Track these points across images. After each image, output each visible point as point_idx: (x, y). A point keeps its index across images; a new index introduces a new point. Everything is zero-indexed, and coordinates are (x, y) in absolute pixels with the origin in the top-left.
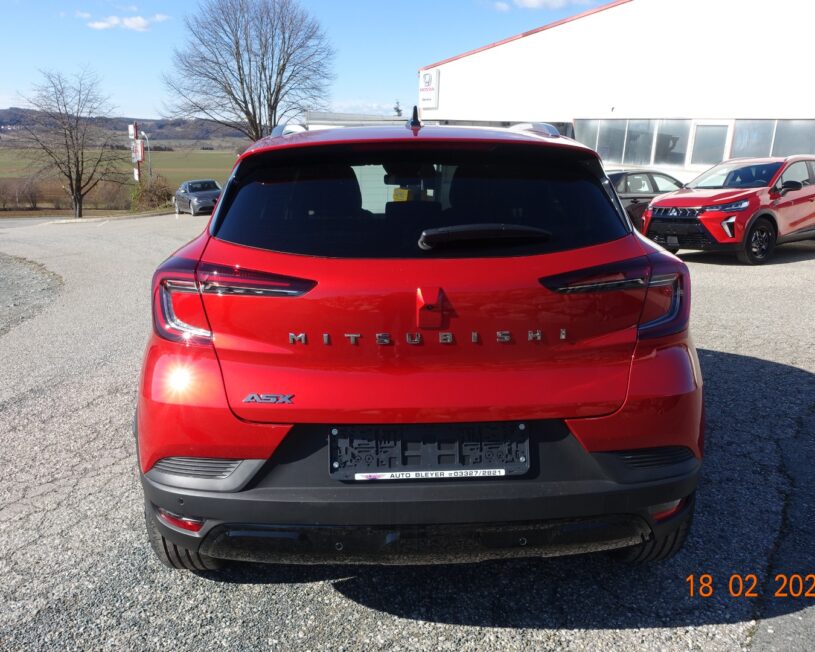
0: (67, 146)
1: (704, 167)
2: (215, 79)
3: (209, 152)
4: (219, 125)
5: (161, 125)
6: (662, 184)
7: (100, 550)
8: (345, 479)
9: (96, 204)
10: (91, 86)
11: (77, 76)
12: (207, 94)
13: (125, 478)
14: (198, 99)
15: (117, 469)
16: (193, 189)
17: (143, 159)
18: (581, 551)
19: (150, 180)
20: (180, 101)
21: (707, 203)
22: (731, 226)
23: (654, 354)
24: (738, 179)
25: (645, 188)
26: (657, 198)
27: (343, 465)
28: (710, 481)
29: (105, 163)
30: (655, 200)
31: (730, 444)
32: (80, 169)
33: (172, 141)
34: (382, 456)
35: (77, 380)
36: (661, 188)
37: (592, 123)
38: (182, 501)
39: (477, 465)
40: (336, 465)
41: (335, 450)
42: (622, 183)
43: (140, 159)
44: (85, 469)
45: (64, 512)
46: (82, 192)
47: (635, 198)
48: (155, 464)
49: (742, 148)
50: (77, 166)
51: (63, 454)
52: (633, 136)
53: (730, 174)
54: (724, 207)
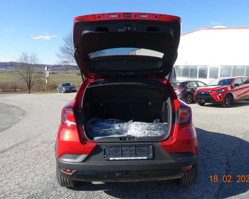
0: (27, 73)
1: (212, 79)
2: (71, 54)
3: (68, 74)
4: (71, 67)
5: (54, 66)
6: (200, 84)
7: (42, 183)
8: (107, 159)
9: (34, 89)
10: (35, 56)
11: (31, 53)
12: (68, 58)
13: (48, 165)
14: (66, 60)
15: (46, 163)
16: (63, 85)
17: (49, 77)
18: (168, 179)
19: (51, 83)
20: (61, 60)
21: (212, 90)
22: (220, 96)
23: (184, 128)
24: (222, 83)
25: (195, 85)
26: (198, 88)
27: (107, 156)
28: (207, 166)
29: (38, 78)
30: (198, 89)
31: (213, 157)
32: (30, 80)
33: (57, 71)
34: (117, 154)
35: (32, 140)
36: (200, 85)
37: (180, 67)
38: (67, 165)
39: (140, 156)
40: (105, 156)
41: (105, 152)
42: (188, 84)
43: (48, 76)
44: (37, 163)
45: (32, 173)
46: (31, 86)
47: (192, 88)
48: (61, 156)
49: (223, 74)
50: (30, 79)
51: (31, 159)
52: (192, 70)
53: (219, 81)
54: (217, 91)
